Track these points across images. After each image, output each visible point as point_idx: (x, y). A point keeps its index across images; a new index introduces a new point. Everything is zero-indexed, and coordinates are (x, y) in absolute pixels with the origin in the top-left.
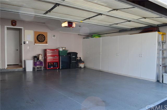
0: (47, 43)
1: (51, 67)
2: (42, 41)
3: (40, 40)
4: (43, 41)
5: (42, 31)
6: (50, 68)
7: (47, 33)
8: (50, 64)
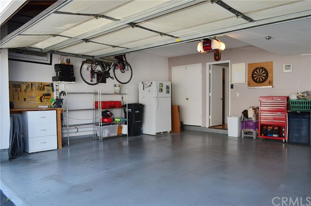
0: (271, 83)
1: (274, 135)
2: (261, 80)
3: (257, 79)
4: (264, 81)
5: (261, 61)
6: (271, 138)
7: (272, 62)
8: (271, 128)
